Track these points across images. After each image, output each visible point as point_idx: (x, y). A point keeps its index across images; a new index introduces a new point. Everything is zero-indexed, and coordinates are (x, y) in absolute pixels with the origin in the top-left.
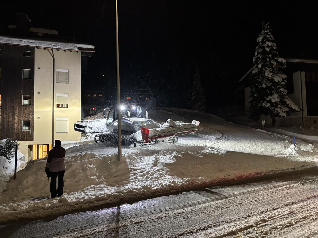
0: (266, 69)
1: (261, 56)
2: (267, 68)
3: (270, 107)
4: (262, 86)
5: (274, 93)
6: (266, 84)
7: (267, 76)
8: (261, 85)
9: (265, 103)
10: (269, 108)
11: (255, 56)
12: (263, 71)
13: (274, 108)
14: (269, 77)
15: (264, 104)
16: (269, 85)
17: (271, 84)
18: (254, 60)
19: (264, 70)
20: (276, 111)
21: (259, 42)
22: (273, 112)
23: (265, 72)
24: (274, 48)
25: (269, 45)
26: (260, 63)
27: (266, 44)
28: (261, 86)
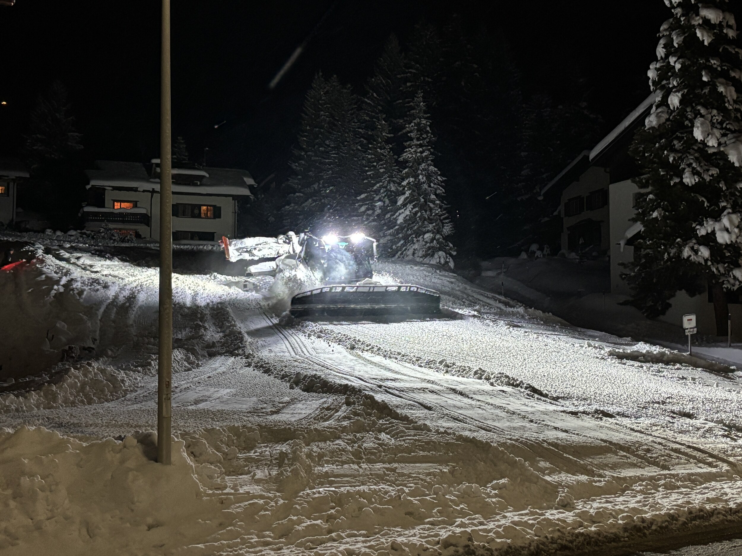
0: (698, 114)
1: (680, 60)
2: (703, 111)
3: (709, 263)
4: (682, 178)
5: (725, 208)
6: (695, 172)
7: (703, 142)
8: (678, 176)
9: (692, 248)
10: (709, 268)
11: (656, 59)
12: (687, 119)
13: (725, 268)
14: (710, 144)
15: (686, 252)
16: (708, 178)
17: (714, 171)
18: (651, 74)
19: (690, 115)
20: (735, 278)
21: (674, 8)
22: (723, 283)
23: (693, 126)
24: (726, 34)
25: (709, 20)
26: (674, 87)
27: (698, 14)
28: (677, 180)
